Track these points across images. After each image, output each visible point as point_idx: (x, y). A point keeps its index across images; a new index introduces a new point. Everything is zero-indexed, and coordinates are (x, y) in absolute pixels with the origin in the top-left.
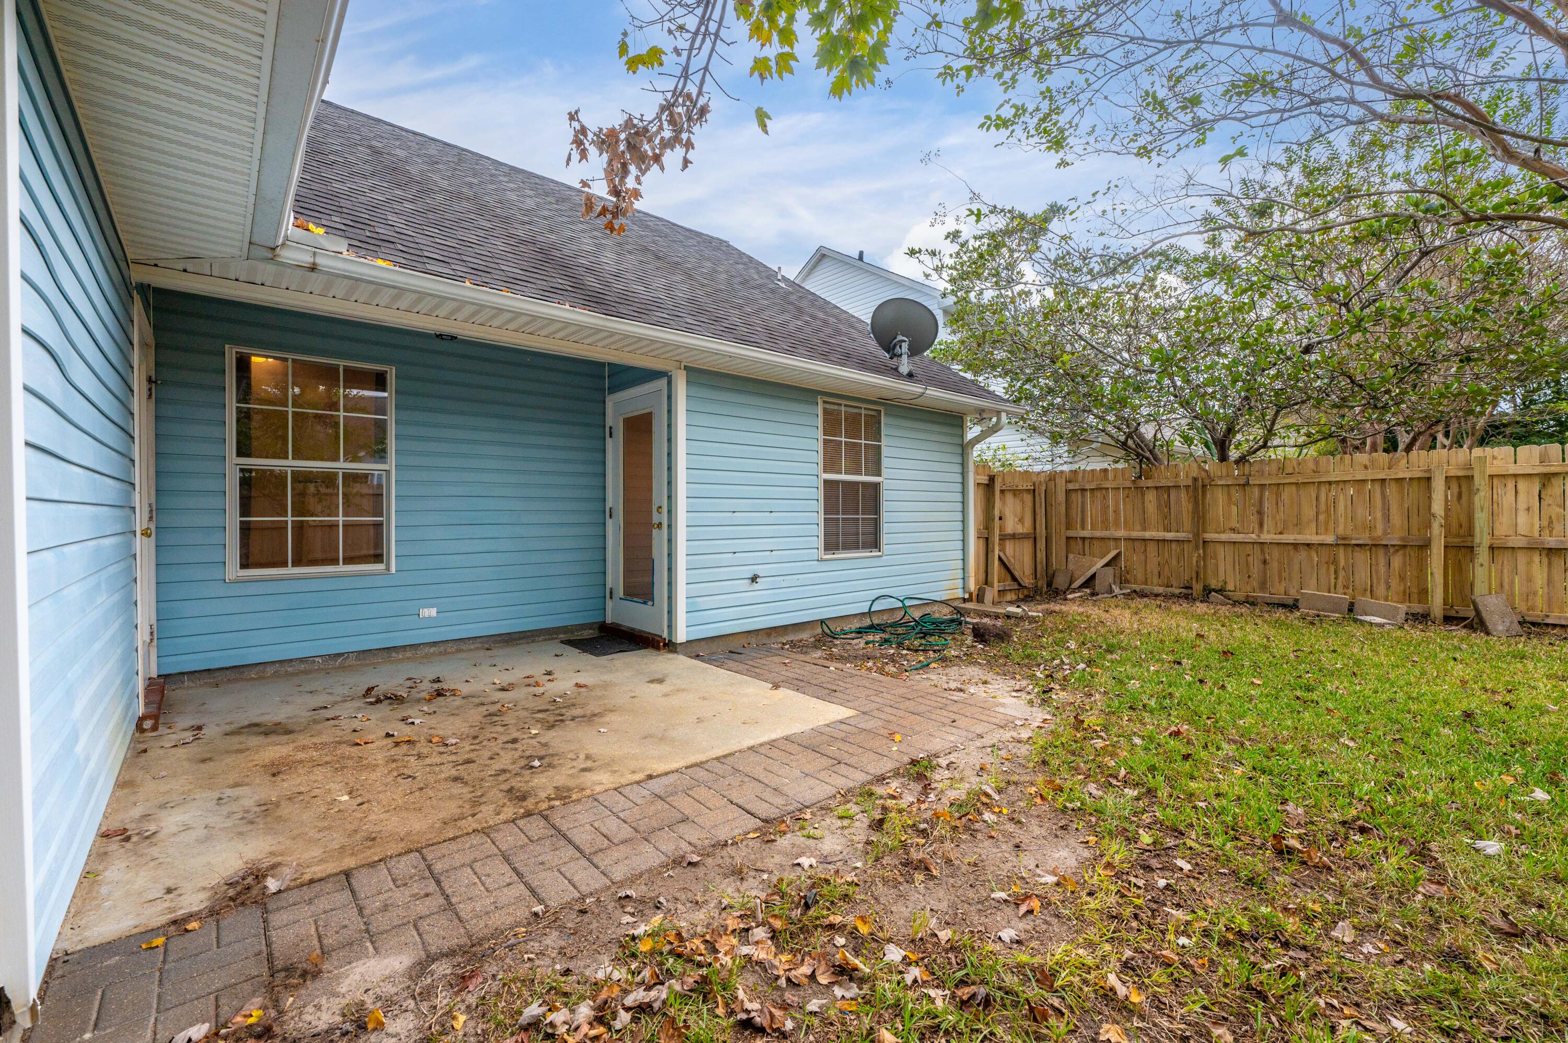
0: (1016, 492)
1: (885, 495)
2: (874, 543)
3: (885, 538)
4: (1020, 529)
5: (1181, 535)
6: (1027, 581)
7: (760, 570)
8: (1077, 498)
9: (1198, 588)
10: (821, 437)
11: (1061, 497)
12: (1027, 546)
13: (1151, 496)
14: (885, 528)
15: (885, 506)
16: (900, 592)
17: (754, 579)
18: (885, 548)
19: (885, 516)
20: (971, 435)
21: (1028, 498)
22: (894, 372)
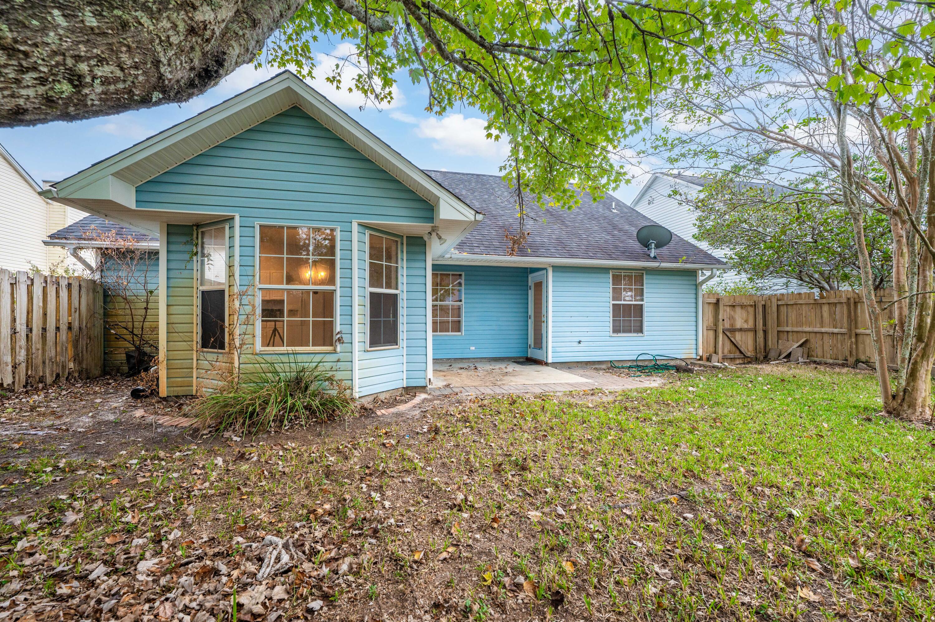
0: (743, 306)
1: (645, 309)
2: (640, 330)
3: (645, 328)
4: (745, 326)
5: (843, 330)
6: (749, 354)
7: (582, 339)
8: (783, 310)
9: (851, 360)
10: (611, 286)
11: (775, 309)
12: (750, 335)
13: (825, 308)
14: (645, 324)
15: (645, 314)
16: (655, 353)
17: (580, 342)
18: (645, 333)
19: (645, 319)
20: (701, 279)
21: (751, 310)
22: (647, 257)
